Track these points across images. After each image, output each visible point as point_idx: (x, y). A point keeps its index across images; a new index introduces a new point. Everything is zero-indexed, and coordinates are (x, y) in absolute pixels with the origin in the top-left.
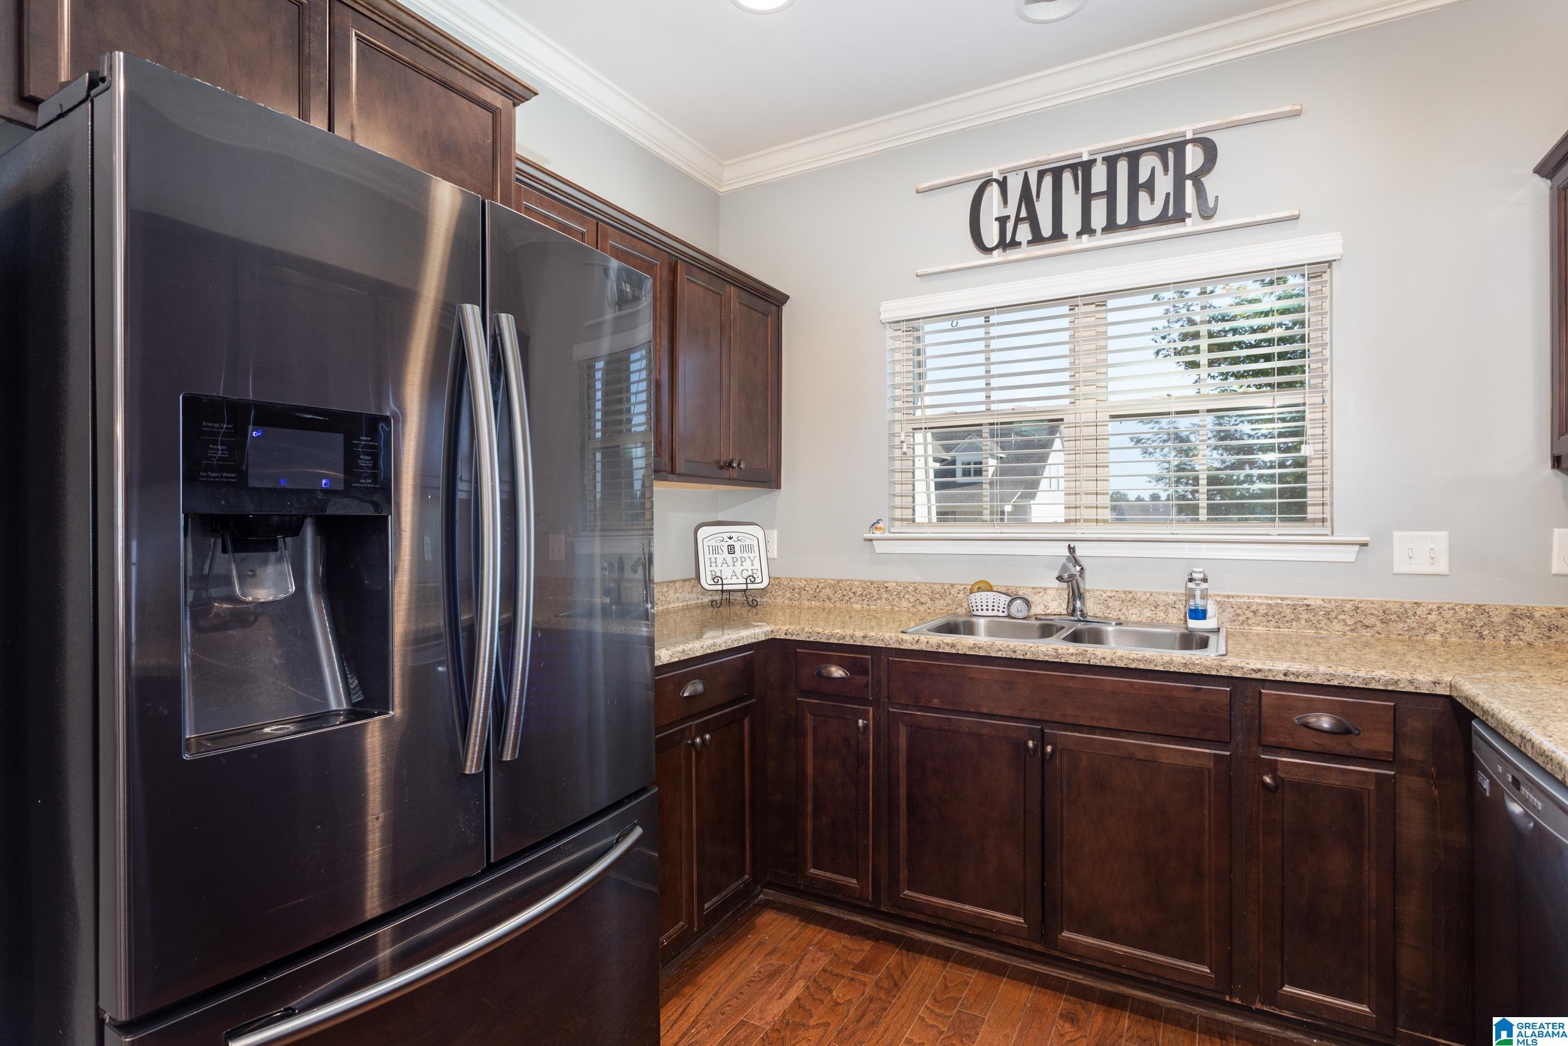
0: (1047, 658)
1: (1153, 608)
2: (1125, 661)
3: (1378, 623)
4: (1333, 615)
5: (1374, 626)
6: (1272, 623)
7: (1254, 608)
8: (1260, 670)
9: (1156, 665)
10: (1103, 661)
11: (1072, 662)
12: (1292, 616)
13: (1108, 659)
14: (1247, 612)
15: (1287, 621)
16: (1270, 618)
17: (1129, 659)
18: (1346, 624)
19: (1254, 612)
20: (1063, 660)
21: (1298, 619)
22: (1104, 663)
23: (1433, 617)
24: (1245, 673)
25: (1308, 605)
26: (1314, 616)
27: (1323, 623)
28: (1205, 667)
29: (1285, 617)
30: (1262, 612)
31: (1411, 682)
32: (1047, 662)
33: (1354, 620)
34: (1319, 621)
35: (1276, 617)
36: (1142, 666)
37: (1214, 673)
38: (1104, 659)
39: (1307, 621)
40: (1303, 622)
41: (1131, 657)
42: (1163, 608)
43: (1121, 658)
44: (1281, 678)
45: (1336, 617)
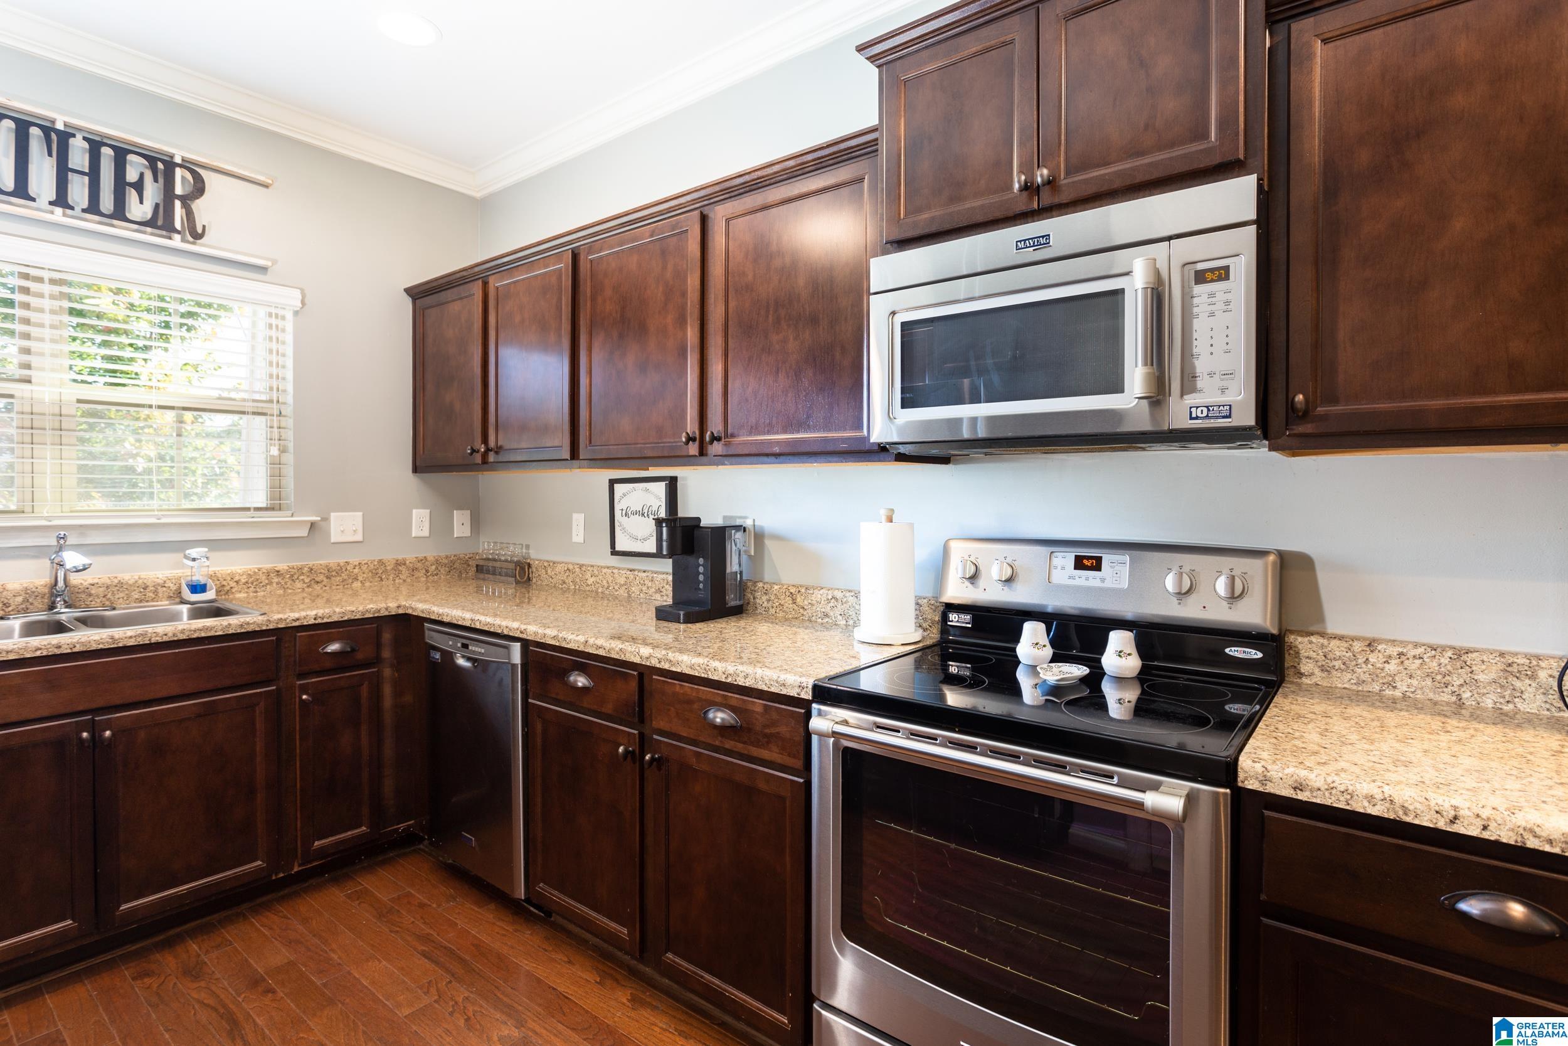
0: (101, 646)
1: (142, 590)
2: (187, 634)
3: (325, 579)
4: (296, 577)
5: (322, 581)
6: (252, 589)
7: (237, 578)
8: (298, 619)
9: (216, 632)
10: (165, 637)
11: (131, 644)
12: (267, 581)
13: (170, 634)
14: (231, 583)
15: (263, 586)
16: (250, 585)
17: (191, 631)
18: (304, 583)
19: (237, 582)
20: (120, 645)
21: (271, 583)
22: (165, 639)
23: (356, 571)
24: (288, 623)
25: (278, 571)
26: (283, 579)
27: (289, 583)
28: (258, 625)
29: (261, 583)
30: (243, 581)
31: (387, 609)
32: (102, 650)
33: (310, 579)
34: (286, 583)
35: (255, 583)
36: (203, 635)
37: (264, 628)
38: (166, 635)
39: (278, 583)
40: (274, 585)
41: (193, 628)
42: (153, 588)
43: (183, 631)
44: (312, 622)
45: (298, 579)
